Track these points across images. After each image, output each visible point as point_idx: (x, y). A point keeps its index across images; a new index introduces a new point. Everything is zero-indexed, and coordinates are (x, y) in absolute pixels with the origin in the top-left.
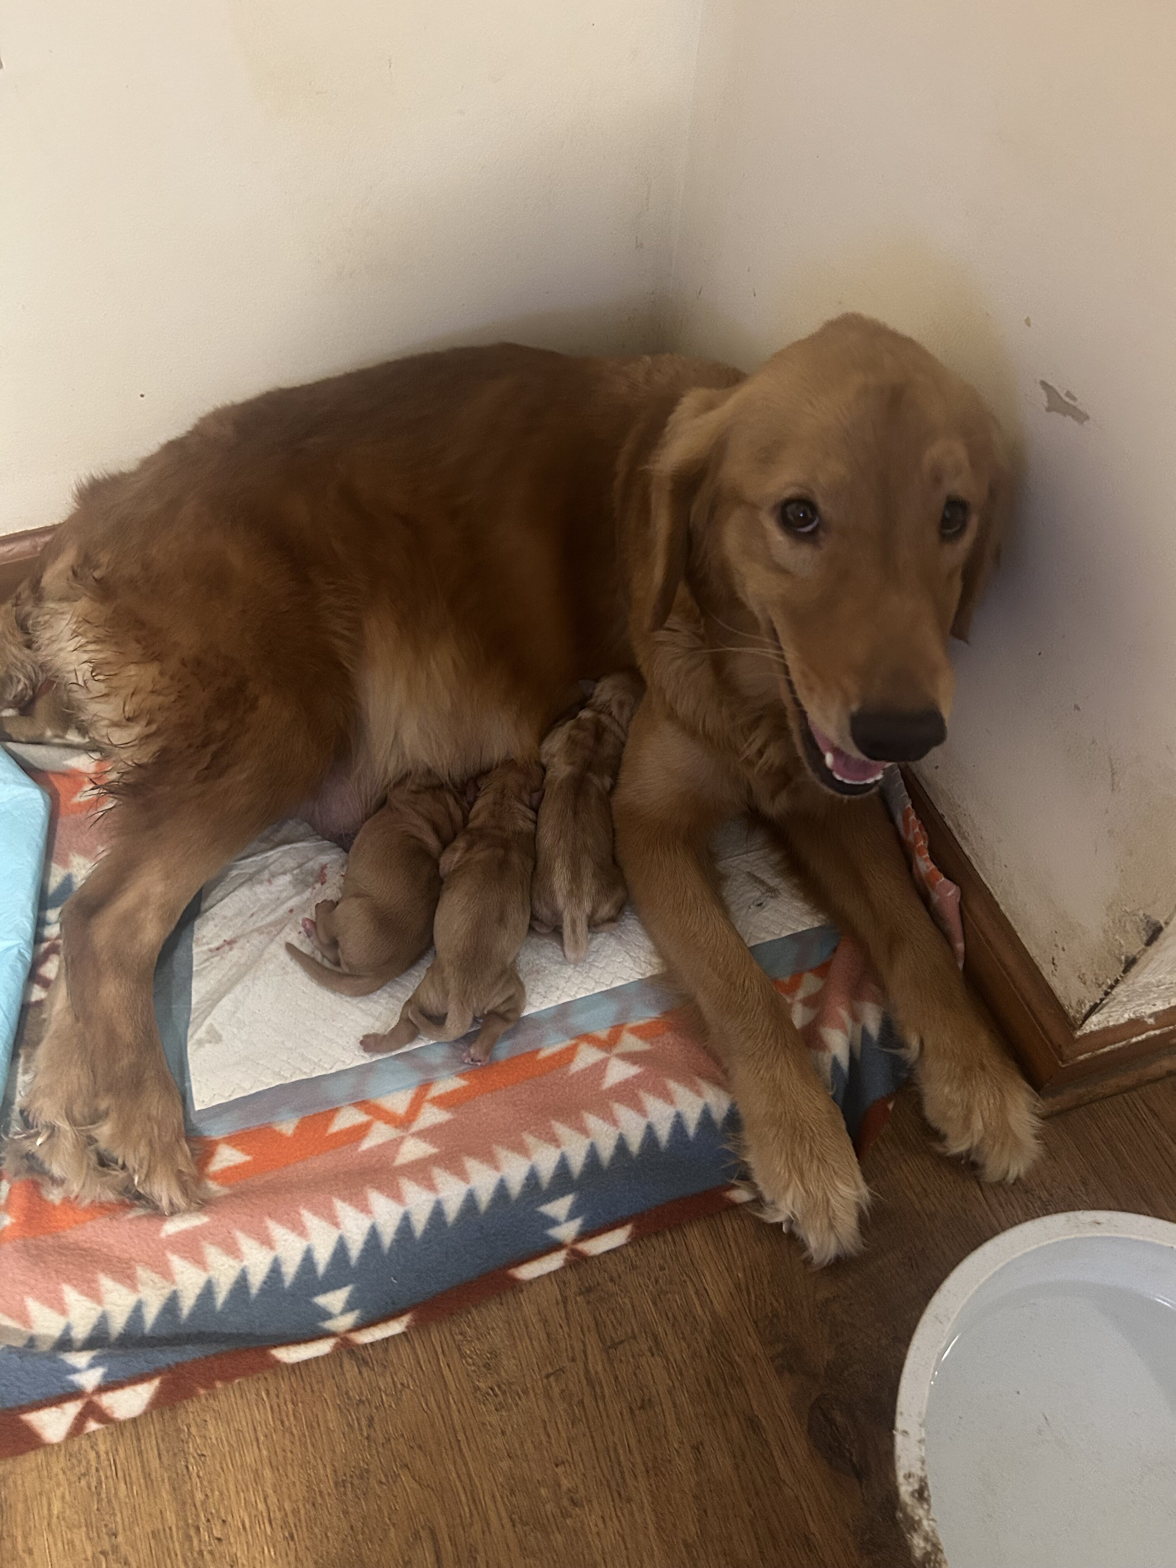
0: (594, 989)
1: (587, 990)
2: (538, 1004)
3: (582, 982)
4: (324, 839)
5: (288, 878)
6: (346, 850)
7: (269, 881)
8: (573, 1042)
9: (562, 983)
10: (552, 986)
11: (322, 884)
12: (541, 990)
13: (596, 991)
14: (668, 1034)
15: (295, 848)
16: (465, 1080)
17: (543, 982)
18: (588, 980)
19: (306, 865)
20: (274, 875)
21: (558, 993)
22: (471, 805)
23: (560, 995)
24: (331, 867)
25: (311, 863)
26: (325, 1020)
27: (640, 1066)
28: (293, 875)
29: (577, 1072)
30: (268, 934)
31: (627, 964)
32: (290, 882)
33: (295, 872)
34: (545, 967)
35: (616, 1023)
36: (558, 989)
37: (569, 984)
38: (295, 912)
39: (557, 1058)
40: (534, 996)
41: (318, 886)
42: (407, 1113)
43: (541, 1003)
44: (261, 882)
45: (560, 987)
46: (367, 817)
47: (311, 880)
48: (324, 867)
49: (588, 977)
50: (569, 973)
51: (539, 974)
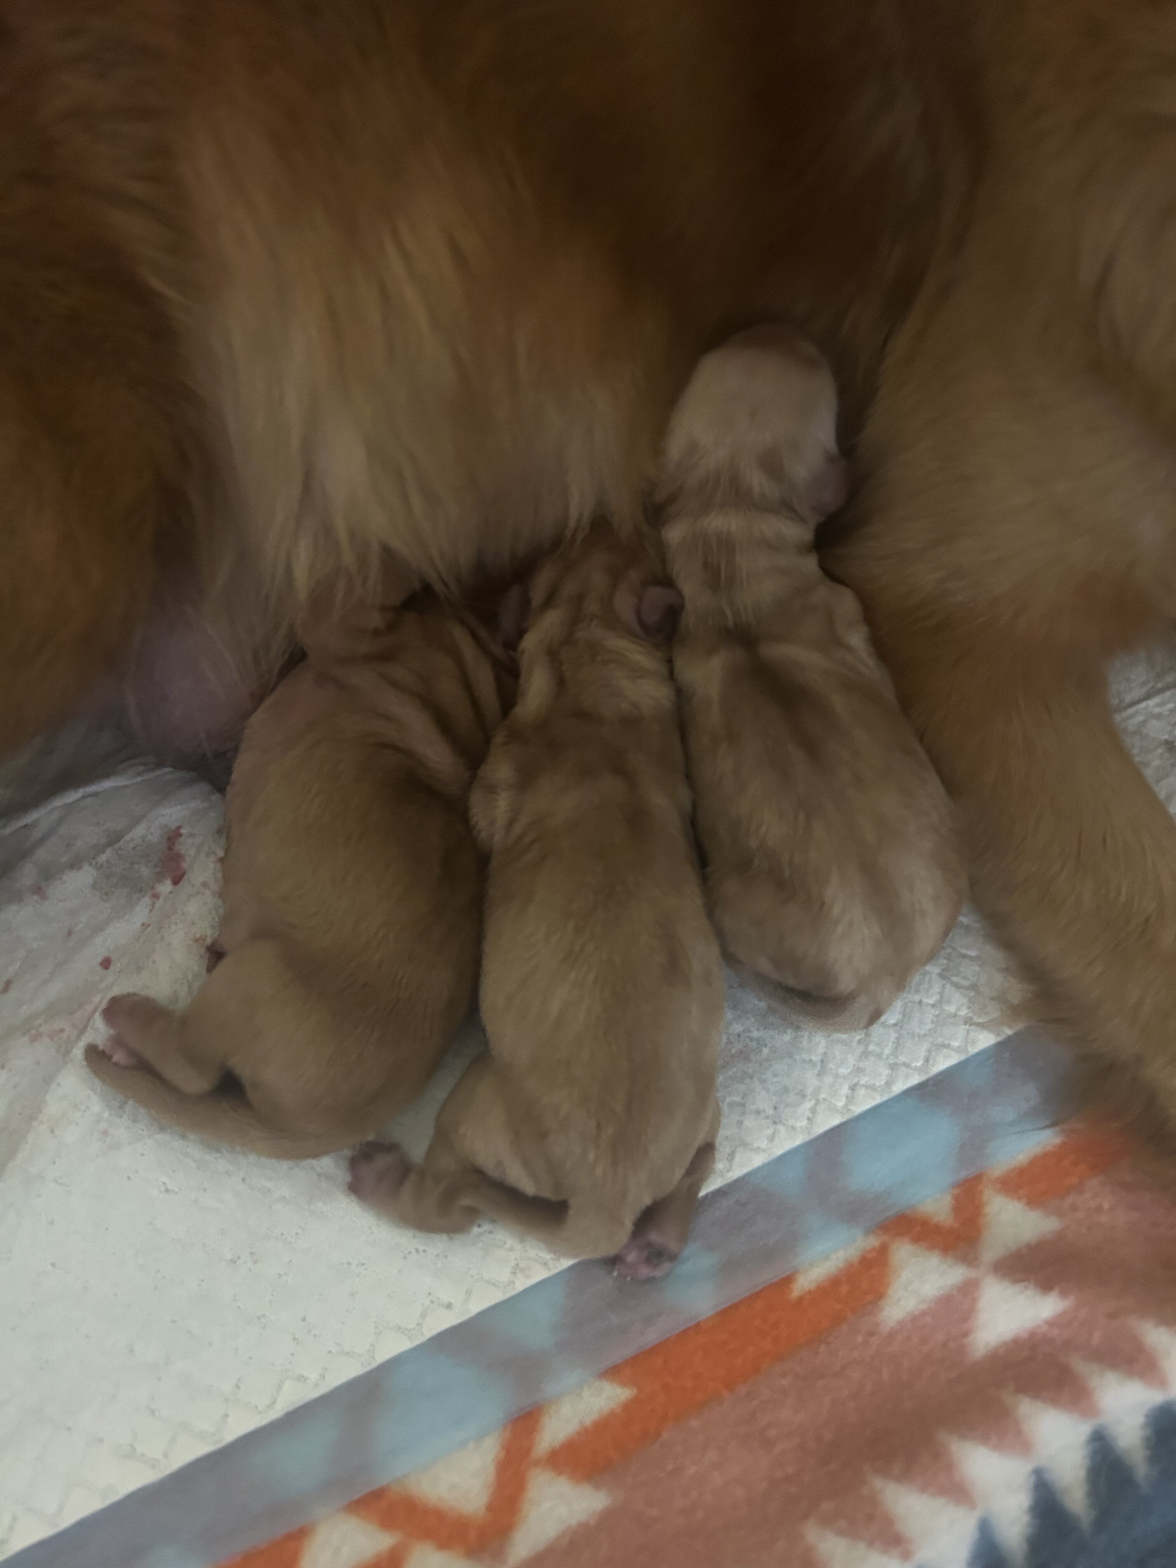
0: (888, 1084)
1: (872, 1088)
2: (764, 1144)
3: (858, 1071)
4: (159, 765)
5: (86, 876)
6: (220, 788)
7: (38, 890)
8: (873, 1242)
9: (811, 1079)
10: (786, 1090)
11: (176, 882)
12: (763, 1101)
13: (899, 1087)
14: (1094, 1183)
15: (95, 794)
16: (624, 1384)
17: (763, 1082)
18: (867, 1064)
19: (128, 837)
20: (48, 874)
21: (808, 1105)
22: (512, 645)
23: (813, 1111)
24: (192, 835)
25: (139, 831)
26: (233, 1261)
27: (1063, 1294)
28: (99, 867)
29: (901, 1323)
30: (51, 1037)
31: (951, 1009)
32: (95, 886)
33: (103, 858)
34: (758, 1040)
35: (964, 1174)
36: (802, 1095)
37: (828, 1079)
38: (115, 966)
39: (844, 1289)
40: (749, 1122)
41: (166, 887)
42: (490, 1508)
43: (771, 1138)
44: (17, 897)
45: (809, 1091)
46: (258, 699)
47: (145, 871)
48: (173, 836)
49: (865, 1054)
50: (821, 1049)
51: (748, 1059)
